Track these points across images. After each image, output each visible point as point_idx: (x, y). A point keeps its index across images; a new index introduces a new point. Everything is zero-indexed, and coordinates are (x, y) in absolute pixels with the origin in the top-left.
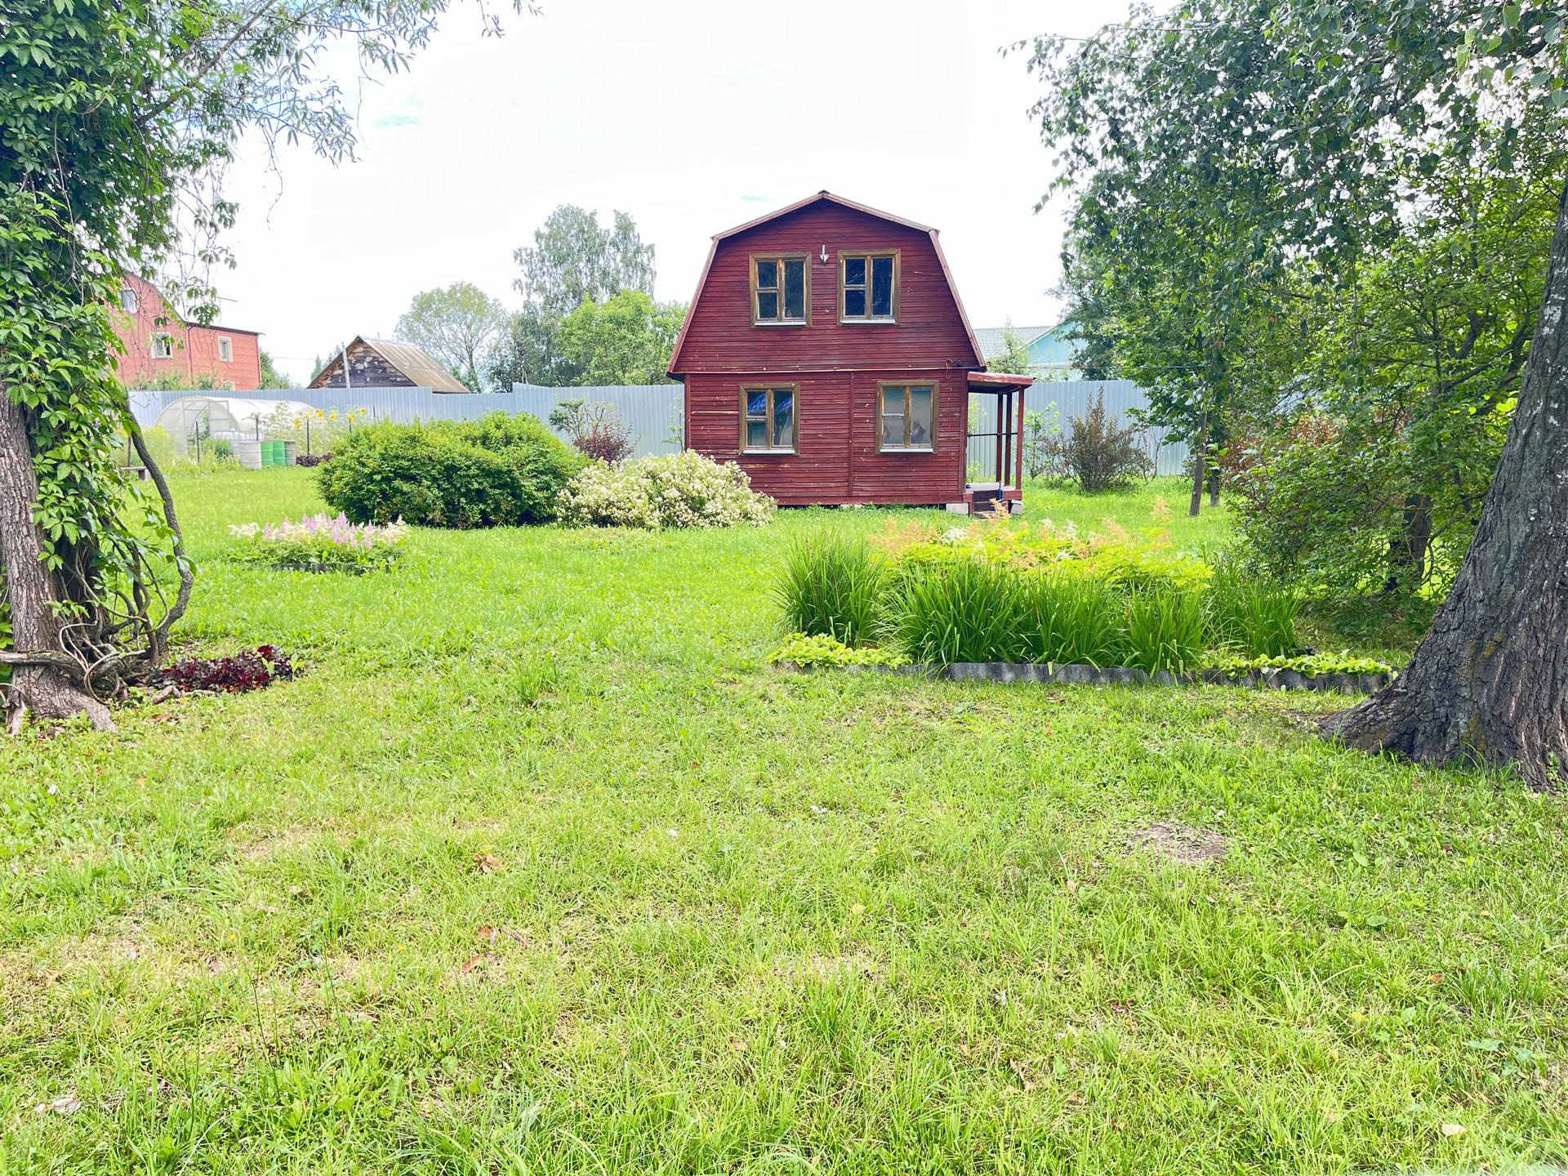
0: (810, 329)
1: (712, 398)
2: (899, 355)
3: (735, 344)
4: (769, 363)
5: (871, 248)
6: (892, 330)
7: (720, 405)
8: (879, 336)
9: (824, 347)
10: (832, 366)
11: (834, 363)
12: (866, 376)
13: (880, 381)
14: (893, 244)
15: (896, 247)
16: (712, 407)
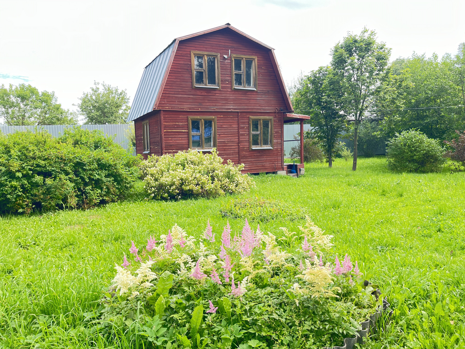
0: (220, 90)
1: (174, 123)
2: (258, 105)
3: (185, 96)
4: (202, 106)
5: (245, 54)
6: (255, 94)
7: (178, 127)
8: (250, 96)
9: (226, 100)
10: (230, 109)
11: (231, 107)
12: (245, 114)
13: (250, 117)
14: (254, 54)
15: (255, 55)
16: (175, 128)
